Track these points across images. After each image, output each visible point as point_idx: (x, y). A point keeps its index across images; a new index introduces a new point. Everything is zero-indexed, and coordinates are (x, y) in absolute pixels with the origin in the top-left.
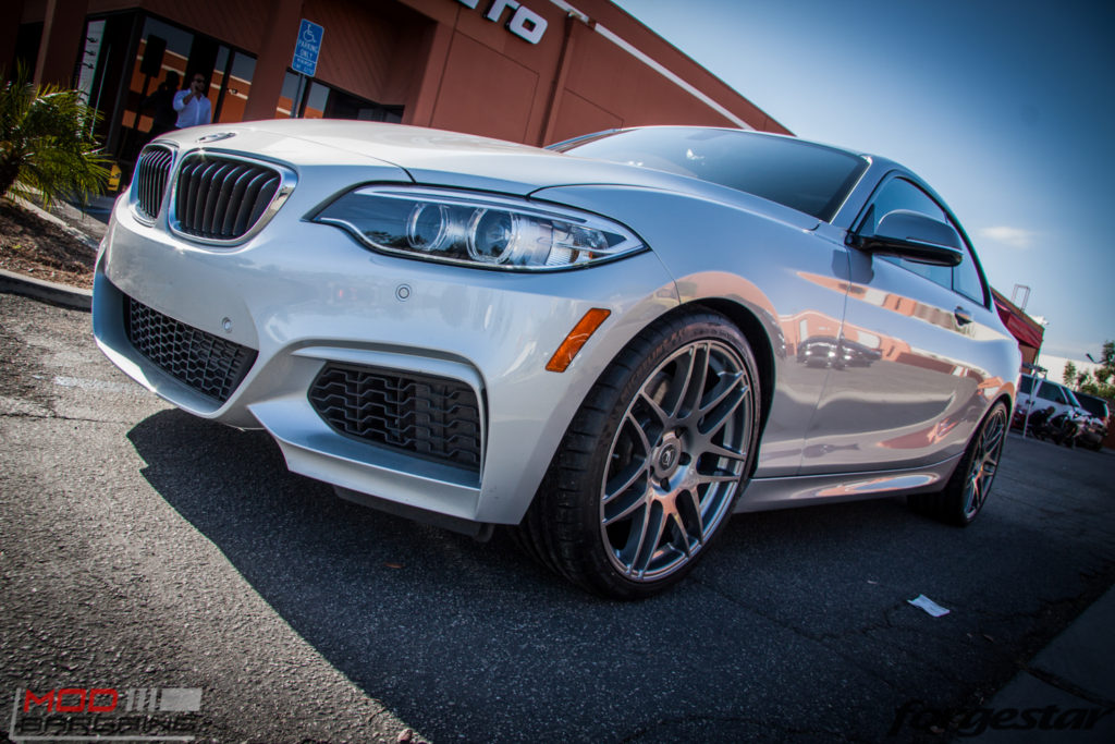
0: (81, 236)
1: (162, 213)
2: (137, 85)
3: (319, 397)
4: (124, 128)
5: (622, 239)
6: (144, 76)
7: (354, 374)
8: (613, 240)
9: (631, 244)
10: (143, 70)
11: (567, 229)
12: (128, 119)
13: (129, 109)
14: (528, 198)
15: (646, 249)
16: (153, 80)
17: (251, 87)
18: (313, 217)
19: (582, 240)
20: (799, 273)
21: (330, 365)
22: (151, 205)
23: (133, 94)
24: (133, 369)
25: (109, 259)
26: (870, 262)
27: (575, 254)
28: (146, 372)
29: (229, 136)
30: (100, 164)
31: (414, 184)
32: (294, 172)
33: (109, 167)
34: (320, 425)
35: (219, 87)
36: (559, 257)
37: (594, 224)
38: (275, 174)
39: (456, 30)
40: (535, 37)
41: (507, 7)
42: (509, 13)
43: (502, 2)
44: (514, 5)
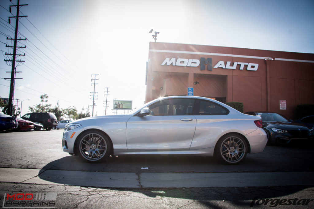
15: (81, 125)
39: (232, 75)
40: (256, 69)
41: (245, 65)
42: (246, 66)
43: (243, 65)
44: (247, 64)
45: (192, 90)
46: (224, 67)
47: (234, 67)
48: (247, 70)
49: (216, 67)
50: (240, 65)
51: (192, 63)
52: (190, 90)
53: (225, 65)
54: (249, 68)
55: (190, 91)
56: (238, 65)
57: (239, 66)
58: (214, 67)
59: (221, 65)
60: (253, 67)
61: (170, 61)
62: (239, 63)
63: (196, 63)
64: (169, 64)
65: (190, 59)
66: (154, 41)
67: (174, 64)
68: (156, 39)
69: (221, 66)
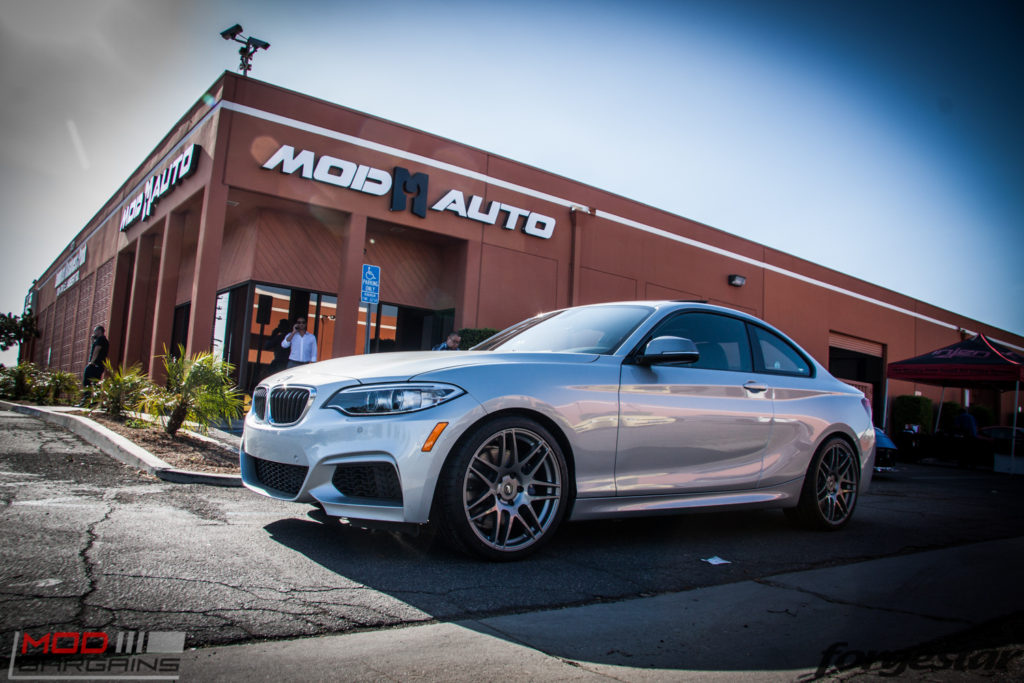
0: (229, 448)
1: (265, 417)
2: (256, 328)
3: (336, 482)
4: (251, 364)
5: (452, 391)
6: (259, 325)
7: (348, 469)
8: (448, 392)
9: (458, 391)
10: (258, 322)
11: (428, 391)
12: (253, 356)
13: (252, 348)
14: (408, 382)
15: (465, 392)
16: (266, 327)
17: (337, 309)
18: (324, 406)
19: (435, 393)
20: (568, 387)
21: (338, 465)
22: (261, 414)
23: (253, 335)
24: (262, 492)
25: (246, 444)
26: (650, 370)
27: (435, 401)
28: (267, 490)
29: (291, 377)
30: (236, 397)
31: (362, 385)
32: (315, 389)
33: (242, 398)
34: (338, 493)
35: (314, 316)
36: (426, 403)
37: (437, 386)
38: (307, 391)
39: (483, 243)
40: (547, 233)
41: (520, 216)
42: (523, 220)
43: (515, 213)
44: (525, 213)
45: (376, 276)
46: (462, 213)
47: (491, 218)
48: (523, 232)
49: (440, 206)
50: (507, 214)
51: (368, 179)
52: (370, 273)
53: (467, 207)
54: (531, 228)
55: (370, 276)
56: (501, 211)
57: (505, 215)
58: (434, 207)
59: (454, 202)
60: (541, 225)
61: (294, 158)
62: (505, 207)
63: (379, 182)
64: (289, 168)
65: (361, 167)
66: (241, 72)
67: (307, 173)
68: (246, 67)
69: (453, 207)
